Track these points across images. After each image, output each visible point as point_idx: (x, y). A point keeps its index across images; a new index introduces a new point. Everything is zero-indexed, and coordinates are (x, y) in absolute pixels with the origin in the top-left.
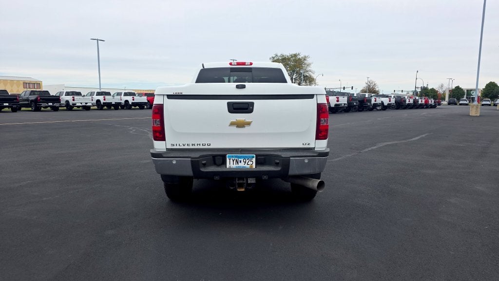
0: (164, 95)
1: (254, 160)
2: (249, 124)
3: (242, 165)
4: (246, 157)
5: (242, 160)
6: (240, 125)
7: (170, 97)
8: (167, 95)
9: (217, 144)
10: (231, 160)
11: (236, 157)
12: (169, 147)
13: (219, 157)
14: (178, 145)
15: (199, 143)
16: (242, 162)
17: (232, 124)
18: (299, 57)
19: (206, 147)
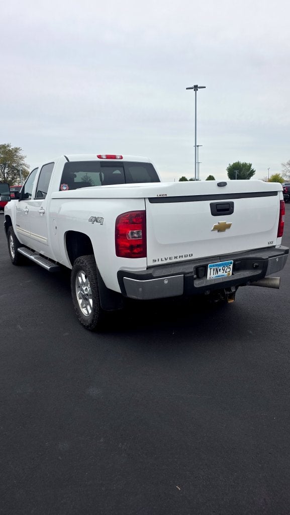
0: (145, 198)
1: (231, 267)
2: (229, 226)
3: (221, 273)
4: (225, 264)
5: (221, 268)
6: (221, 228)
7: (153, 200)
8: (149, 199)
9: (200, 253)
10: (212, 270)
11: (216, 265)
12: (151, 264)
13: (201, 268)
14: (160, 260)
15: (181, 255)
16: (221, 270)
17: (215, 228)
18: (8, 148)
19: (188, 258)
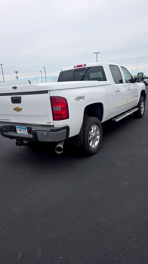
3: (22, 132)
5: (22, 130)
6: (17, 110)
10: (18, 129)
13: (13, 127)
17: (15, 109)
19: (9, 121)
